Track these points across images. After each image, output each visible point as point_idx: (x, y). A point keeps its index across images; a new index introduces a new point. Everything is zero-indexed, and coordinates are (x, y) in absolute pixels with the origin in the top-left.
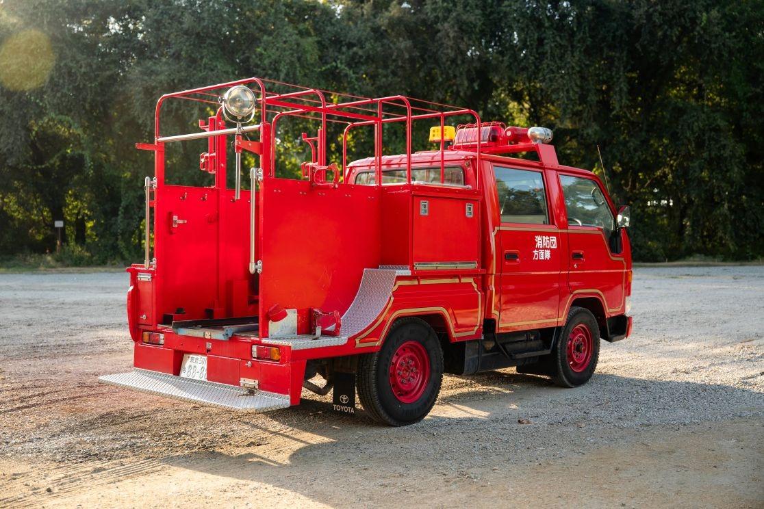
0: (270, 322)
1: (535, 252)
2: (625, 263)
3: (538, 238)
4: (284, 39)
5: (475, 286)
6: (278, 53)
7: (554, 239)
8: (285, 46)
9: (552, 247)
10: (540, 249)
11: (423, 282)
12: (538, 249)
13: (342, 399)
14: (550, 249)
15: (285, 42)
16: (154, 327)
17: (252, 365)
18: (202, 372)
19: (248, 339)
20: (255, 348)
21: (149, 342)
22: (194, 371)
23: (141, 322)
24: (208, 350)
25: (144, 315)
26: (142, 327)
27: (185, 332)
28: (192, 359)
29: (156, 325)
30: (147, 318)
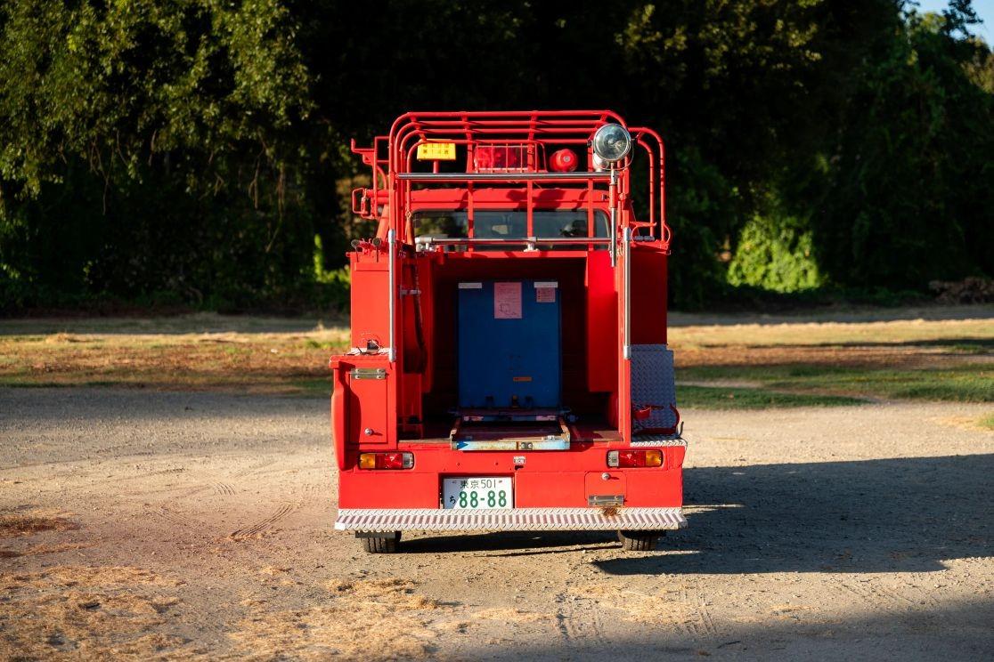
16: (392, 445)
17: (610, 478)
18: (491, 498)
19: (602, 445)
20: (614, 454)
21: (377, 468)
22: (474, 499)
23: (361, 440)
24: (517, 467)
25: (367, 431)
26: (362, 447)
27: (472, 446)
28: (464, 484)
29: (398, 442)
30: (373, 433)
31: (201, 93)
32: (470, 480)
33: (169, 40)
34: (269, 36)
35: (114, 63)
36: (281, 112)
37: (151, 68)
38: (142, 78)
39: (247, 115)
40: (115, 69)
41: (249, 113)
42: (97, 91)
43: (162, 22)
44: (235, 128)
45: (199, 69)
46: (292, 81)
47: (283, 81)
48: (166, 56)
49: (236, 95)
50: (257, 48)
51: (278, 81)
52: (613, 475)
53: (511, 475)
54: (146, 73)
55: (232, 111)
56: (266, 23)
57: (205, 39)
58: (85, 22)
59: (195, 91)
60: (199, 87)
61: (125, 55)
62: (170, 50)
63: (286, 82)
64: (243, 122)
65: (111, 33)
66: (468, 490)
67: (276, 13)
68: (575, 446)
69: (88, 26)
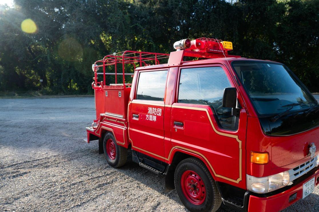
4: (118, 15)
6: (116, 20)
8: (118, 17)
15: (118, 16)
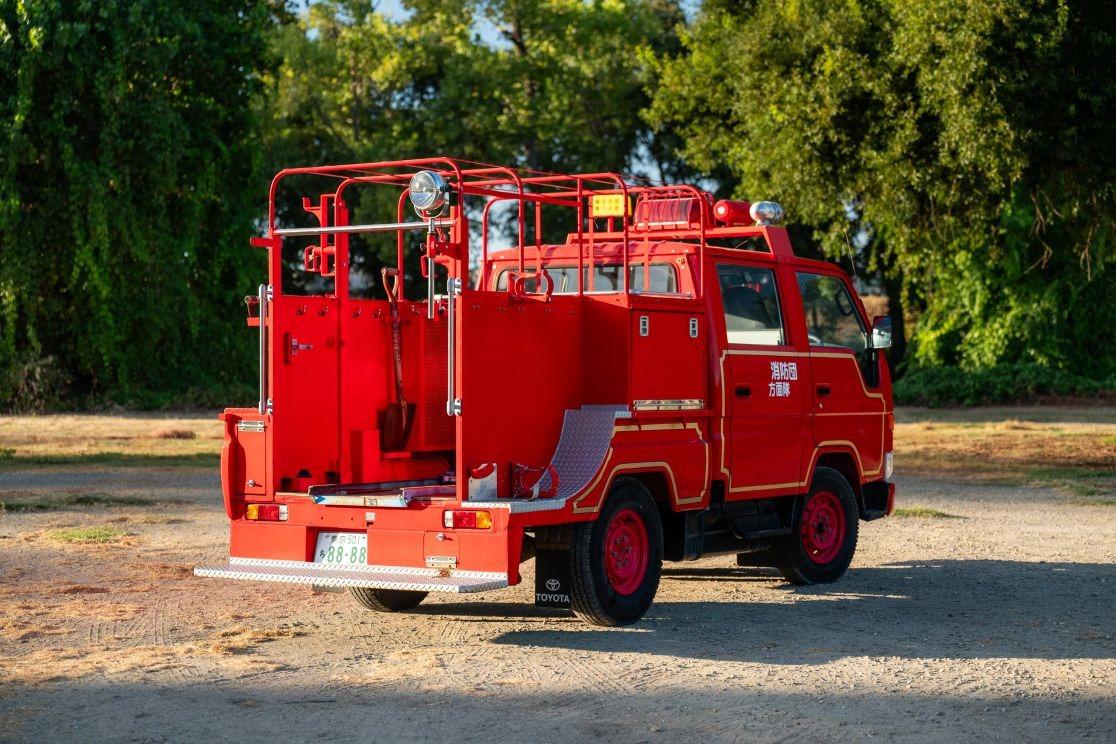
0: (471, 478)
1: (771, 385)
2: (884, 402)
3: (775, 366)
5: (700, 433)
7: (793, 367)
9: (791, 379)
10: (777, 381)
11: (645, 427)
12: (775, 381)
13: (549, 585)
14: (789, 381)
16: (269, 497)
17: (445, 538)
18: (354, 554)
19: (438, 504)
20: (449, 515)
21: (260, 519)
22: (340, 554)
23: (246, 491)
24: (369, 523)
25: (251, 481)
26: (247, 498)
27: (329, 500)
28: (334, 538)
29: (274, 494)
30: (255, 485)
31: (912, 158)
32: (340, 535)
33: (880, 104)
34: (967, 93)
35: (824, 130)
36: (992, 174)
37: (867, 134)
38: (858, 146)
39: (958, 180)
40: (826, 139)
41: (960, 176)
42: (810, 161)
43: (870, 85)
44: (947, 194)
45: (907, 131)
46: (997, 139)
47: (987, 139)
48: (877, 119)
49: (944, 158)
50: (956, 106)
51: (981, 140)
52: (448, 536)
53: (363, 531)
54: (862, 139)
55: (944, 175)
56: (964, 77)
57: (912, 100)
58: (795, 90)
59: (906, 156)
60: (909, 151)
61: (838, 122)
62: (880, 113)
63: (990, 141)
64: (953, 187)
65: (819, 99)
66: (336, 545)
67: (973, 66)
68: (414, 505)
69: (799, 94)
